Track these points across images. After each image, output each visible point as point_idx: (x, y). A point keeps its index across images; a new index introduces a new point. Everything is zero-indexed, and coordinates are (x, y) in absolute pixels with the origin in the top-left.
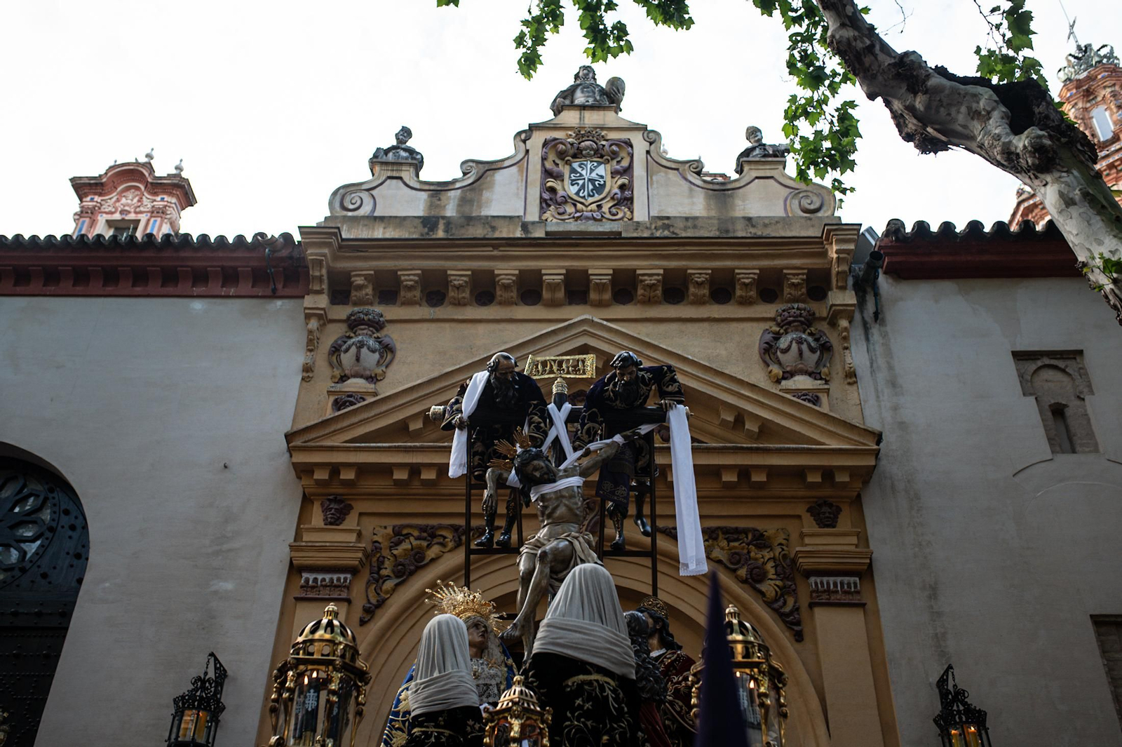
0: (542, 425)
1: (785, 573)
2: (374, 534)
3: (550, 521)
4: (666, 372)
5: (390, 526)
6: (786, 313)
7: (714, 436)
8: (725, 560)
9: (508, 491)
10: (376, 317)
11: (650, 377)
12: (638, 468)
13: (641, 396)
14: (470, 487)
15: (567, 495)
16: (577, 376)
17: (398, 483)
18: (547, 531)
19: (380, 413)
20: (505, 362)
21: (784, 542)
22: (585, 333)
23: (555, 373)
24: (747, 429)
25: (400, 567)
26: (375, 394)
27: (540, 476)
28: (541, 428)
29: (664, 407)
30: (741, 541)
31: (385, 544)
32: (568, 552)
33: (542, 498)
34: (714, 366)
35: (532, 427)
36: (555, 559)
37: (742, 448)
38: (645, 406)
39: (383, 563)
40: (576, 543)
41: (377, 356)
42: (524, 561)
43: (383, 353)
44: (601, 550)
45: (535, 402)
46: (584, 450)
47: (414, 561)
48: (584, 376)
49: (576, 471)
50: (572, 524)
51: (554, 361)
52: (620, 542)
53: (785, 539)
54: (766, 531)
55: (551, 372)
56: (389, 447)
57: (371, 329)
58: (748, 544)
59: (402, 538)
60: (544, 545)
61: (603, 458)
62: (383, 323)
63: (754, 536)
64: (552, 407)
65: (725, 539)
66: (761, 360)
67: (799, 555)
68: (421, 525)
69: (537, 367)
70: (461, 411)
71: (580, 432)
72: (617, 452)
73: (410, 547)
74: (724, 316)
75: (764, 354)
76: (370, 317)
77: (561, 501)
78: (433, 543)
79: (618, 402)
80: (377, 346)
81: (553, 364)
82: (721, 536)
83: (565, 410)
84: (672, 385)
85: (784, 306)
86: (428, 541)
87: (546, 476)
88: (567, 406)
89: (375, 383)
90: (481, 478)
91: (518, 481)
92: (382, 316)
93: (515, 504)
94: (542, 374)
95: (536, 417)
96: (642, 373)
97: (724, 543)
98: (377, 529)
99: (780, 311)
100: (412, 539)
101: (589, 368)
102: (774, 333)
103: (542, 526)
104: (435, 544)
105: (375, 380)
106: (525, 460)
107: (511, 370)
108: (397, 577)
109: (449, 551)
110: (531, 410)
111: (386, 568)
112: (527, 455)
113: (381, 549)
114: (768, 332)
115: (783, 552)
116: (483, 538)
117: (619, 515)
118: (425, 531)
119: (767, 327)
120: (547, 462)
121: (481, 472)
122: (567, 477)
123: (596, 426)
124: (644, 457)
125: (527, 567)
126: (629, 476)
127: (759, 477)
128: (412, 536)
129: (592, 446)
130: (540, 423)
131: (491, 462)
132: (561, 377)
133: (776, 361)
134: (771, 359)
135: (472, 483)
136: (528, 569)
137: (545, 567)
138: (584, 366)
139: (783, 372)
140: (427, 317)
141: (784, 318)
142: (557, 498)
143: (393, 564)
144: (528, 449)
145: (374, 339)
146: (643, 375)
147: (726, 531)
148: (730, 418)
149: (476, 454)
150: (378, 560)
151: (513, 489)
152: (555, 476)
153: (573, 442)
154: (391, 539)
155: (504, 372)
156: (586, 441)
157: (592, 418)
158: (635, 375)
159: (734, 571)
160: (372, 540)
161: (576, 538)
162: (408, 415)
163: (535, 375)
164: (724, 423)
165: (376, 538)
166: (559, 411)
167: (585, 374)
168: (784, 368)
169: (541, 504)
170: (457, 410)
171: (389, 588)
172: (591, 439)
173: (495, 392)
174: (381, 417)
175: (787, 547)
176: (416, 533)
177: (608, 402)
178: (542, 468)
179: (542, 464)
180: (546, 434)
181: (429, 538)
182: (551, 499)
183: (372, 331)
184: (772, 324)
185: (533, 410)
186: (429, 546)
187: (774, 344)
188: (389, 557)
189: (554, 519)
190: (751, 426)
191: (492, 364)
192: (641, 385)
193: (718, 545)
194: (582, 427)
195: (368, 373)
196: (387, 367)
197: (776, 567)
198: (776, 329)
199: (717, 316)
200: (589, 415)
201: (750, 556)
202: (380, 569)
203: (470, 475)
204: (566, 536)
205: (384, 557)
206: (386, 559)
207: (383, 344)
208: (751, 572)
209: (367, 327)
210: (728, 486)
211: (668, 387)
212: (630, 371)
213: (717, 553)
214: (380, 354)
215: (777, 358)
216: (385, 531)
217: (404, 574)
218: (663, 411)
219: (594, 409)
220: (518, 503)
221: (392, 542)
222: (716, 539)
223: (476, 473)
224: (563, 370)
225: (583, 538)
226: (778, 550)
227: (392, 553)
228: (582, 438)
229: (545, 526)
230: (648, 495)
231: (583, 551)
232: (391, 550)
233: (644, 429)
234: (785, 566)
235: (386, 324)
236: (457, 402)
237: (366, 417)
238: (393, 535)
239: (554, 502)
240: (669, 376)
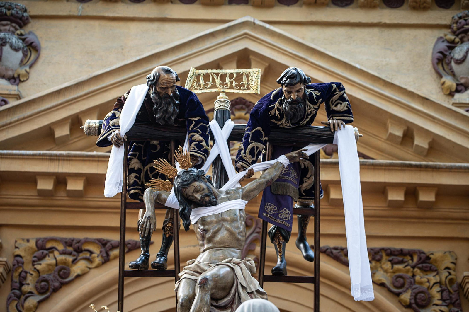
0: (204, 143)
1: (451, 298)
2: (16, 247)
3: (210, 245)
4: (335, 90)
5: (33, 239)
6: (462, 21)
7: (381, 151)
8: (388, 284)
9: (165, 212)
10: (20, 12)
11: (318, 94)
12: (302, 190)
13: (308, 115)
14: (126, 206)
15: (229, 218)
16: (241, 92)
17: (43, 194)
18: (208, 256)
19: (24, 118)
20: (166, 76)
21: (451, 266)
22: (246, 36)
23: (217, 88)
24: (417, 145)
25: (43, 283)
26: (18, 97)
27: (201, 198)
28: (202, 147)
29: (332, 127)
30: (406, 264)
31: (27, 258)
32: (229, 279)
33: (203, 221)
34: (383, 76)
35: (193, 145)
36: (216, 287)
37: (410, 166)
38: (312, 125)
39: (25, 278)
40: (237, 269)
41: (20, 54)
42: (184, 287)
43: (27, 51)
44: (261, 276)
45: (197, 119)
46: (247, 170)
47: (58, 277)
48: (249, 92)
49: (239, 193)
50: (233, 249)
51: (217, 74)
52: (282, 267)
53: (453, 263)
54: (432, 254)
55: (214, 86)
56: (34, 155)
57: (14, 25)
58: (413, 267)
59: (45, 252)
60: (205, 271)
61: (267, 180)
62: (27, 19)
63: (420, 258)
64: (213, 124)
65: (390, 261)
66: (433, 71)
67: (467, 281)
68: (66, 239)
69: (198, 81)
70: (119, 126)
71: (243, 152)
72: (281, 173)
73: (54, 261)
74: (396, 22)
75: (438, 63)
76: (13, 11)
77: (223, 225)
78: (79, 258)
79: (284, 121)
80: (20, 44)
81: (215, 77)
82: (385, 257)
83: (227, 127)
84: (341, 104)
85: (461, 13)
86: (74, 255)
87: (207, 199)
88: (230, 124)
89: (18, 85)
90: (138, 196)
91: (178, 203)
92: (25, 11)
93: (172, 224)
94: (203, 88)
95: (197, 135)
96: (309, 90)
97: (388, 266)
98: (18, 242)
99: (456, 18)
100: (56, 253)
101: (253, 83)
102: (448, 42)
103: (202, 250)
104: (81, 259)
105: (17, 81)
106: (186, 181)
107: (172, 85)
108: (41, 293)
109: (97, 267)
110: (192, 126)
111: (28, 284)
112: (188, 176)
113: (23, 263)
114: (442, 40)
115: (450, 277)
116: (138, 260)
117: (281, 238)
118: (70, 245)
119: (442, 35)
120: (208, 183)
121: (137, 191)
122: (229, 199)
123: (261, 146)
124: (308, 178)
125: (187, 294)
126: (293, 199)
127: (426, 197)
128: (57, 250)
129: (256, 167)
130: (201, 141)
131: (150, 182)
132: (223, 92)
133: (449, 72)
134: (444, 69)
135: (128, 201)
136: (187, 296)
137: (205, 295)
138: (248, 81)
139: (457, 85)
140: (76, 14)
141: (460, 26)
142: (218, 222)
143: (36, 279)
144: (189, 169)
145: (16, 36)
146: (311, 93)
147: (390, 253)
148: (399, 133)
149: (132, 171)
150: (20, 275)
151: (171, 210)
152: (216, 198)
153: (235, 162)
154: (33, 253)
155: (164, 86)
156: (250, 161)
157: (256, 137)
158: (303, 93)
159: (398, 295)
160: (13, 254)
161: (238, 264)
162: (53, 120)
163: (196, 89)
164: (392, 138)
165: (17, 252)
166: (222, 128)
167: (249, 89)
168: (458, 80)
169: (201, 227)
170: (114, 125)
171: (32, 306)
172: (255, 159)
173: (154, 108)
174: (24, 122)
175: (454, 271)
176: (61, 247)
177: (274, 121)
178: (203, 189)
179: (203, 185)
180: (207, 153)
181: (75, 253)
182: (211, 222)
183: (14, 27)
184: (447, 31)
185: (194, 127)
186: (74, 262)
187: (447, 53)
188: (32, 272)
189: (215, 243)
190: (420, 142)
191: (152, 78)
192: (308, 103)
193: (381, 267)
194: (246, 147)
195: (10, 73)
196: (31, 67)
197: (442, 291)
198: (451, 37)
199: (388, 22)
200: (252, 134)
201: (414, 280)
202: (22, 284)
203: (125, 193)
204: (227, 262)
205: (26, 273)
206: (28, 275)
207: (27, 42)
208: (415, 296)
209: (9, 23)
210: (394, 205)
211: (336, 105)
212: (297, 89)
213: (381, 276)
214: (23, 53)
215: (451, 69)
216: (28, 244)
217: (47, 290)
218: (330, 131)
219: (259, 128)
220: (175, 224)
221: (35, 257)
222: (379, 261)
223: (132, 192)
224: (226, 84)
225: (245, 264)
226: (445, 274)
227: (35, 268)
228: (245, 158)
229: (204, 251)
230: (312, 218)
231: (244, 277)
232: (33, 265)
233: (310, 150)
234: (452, 291)
235: (30, 20)
236: (114, 116)
237: (8, 121)
238: (36, 249)
239: (215, 225)
240: (338, 94)
